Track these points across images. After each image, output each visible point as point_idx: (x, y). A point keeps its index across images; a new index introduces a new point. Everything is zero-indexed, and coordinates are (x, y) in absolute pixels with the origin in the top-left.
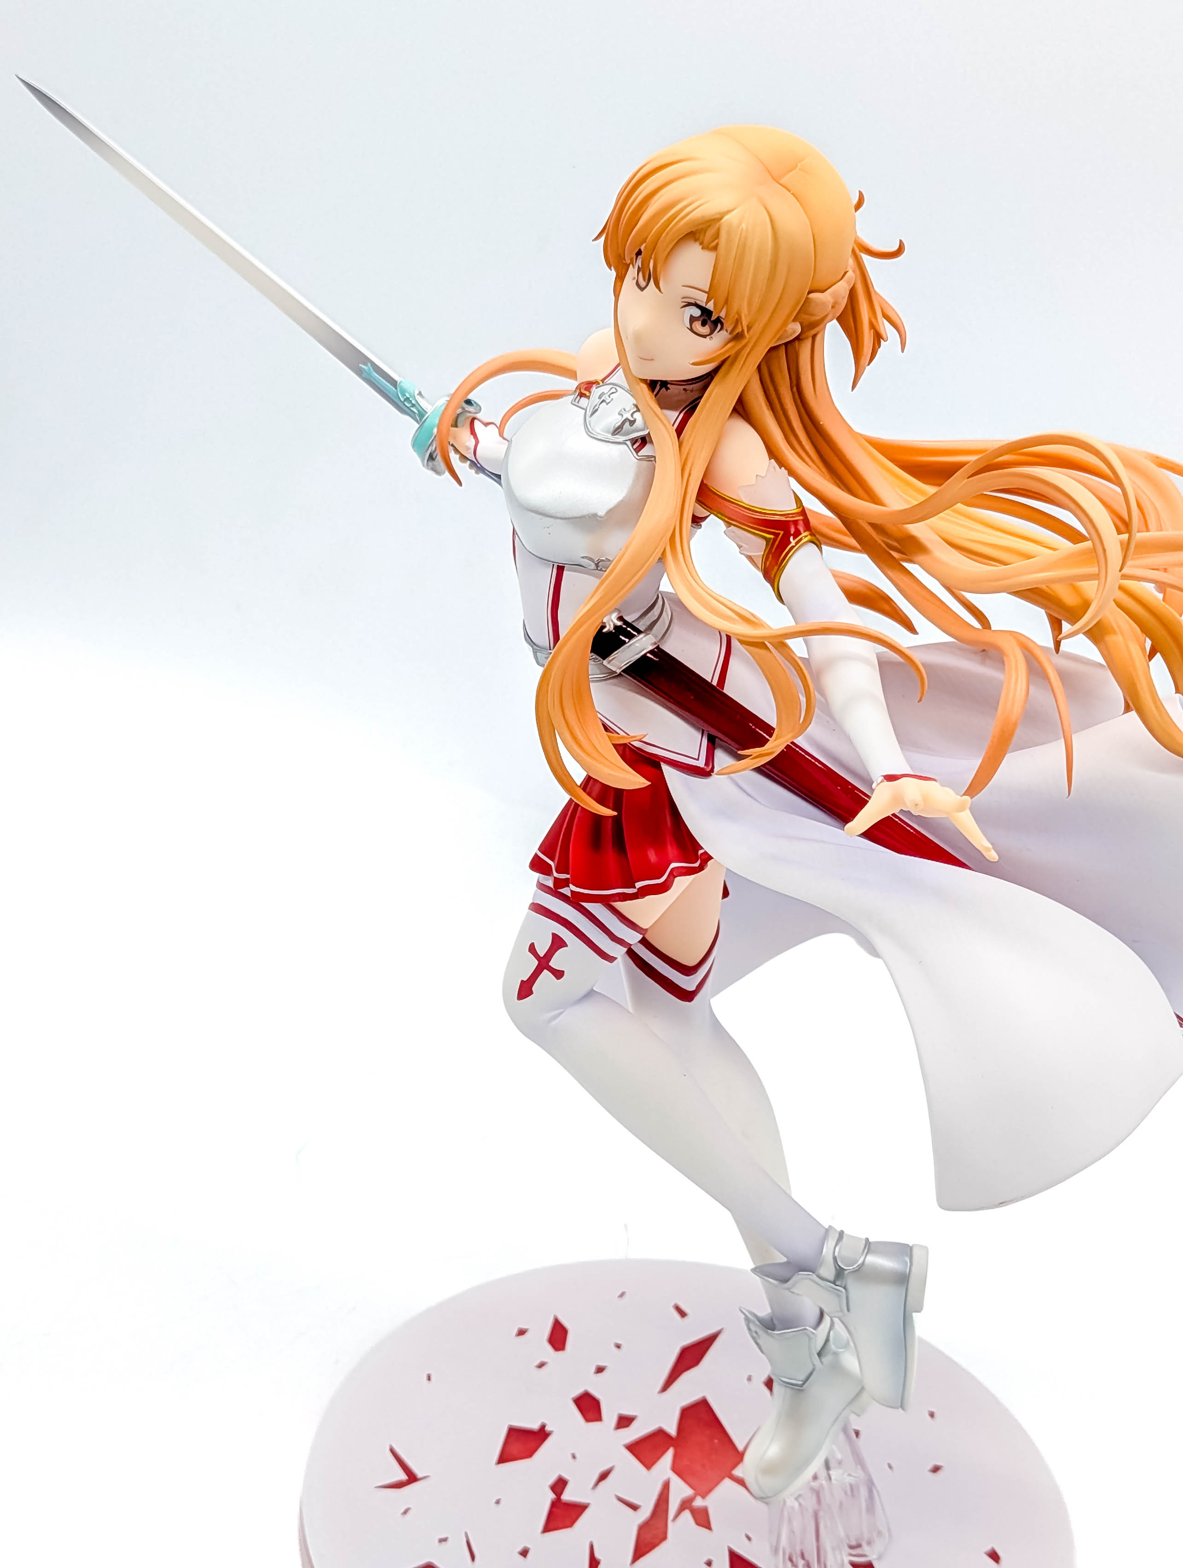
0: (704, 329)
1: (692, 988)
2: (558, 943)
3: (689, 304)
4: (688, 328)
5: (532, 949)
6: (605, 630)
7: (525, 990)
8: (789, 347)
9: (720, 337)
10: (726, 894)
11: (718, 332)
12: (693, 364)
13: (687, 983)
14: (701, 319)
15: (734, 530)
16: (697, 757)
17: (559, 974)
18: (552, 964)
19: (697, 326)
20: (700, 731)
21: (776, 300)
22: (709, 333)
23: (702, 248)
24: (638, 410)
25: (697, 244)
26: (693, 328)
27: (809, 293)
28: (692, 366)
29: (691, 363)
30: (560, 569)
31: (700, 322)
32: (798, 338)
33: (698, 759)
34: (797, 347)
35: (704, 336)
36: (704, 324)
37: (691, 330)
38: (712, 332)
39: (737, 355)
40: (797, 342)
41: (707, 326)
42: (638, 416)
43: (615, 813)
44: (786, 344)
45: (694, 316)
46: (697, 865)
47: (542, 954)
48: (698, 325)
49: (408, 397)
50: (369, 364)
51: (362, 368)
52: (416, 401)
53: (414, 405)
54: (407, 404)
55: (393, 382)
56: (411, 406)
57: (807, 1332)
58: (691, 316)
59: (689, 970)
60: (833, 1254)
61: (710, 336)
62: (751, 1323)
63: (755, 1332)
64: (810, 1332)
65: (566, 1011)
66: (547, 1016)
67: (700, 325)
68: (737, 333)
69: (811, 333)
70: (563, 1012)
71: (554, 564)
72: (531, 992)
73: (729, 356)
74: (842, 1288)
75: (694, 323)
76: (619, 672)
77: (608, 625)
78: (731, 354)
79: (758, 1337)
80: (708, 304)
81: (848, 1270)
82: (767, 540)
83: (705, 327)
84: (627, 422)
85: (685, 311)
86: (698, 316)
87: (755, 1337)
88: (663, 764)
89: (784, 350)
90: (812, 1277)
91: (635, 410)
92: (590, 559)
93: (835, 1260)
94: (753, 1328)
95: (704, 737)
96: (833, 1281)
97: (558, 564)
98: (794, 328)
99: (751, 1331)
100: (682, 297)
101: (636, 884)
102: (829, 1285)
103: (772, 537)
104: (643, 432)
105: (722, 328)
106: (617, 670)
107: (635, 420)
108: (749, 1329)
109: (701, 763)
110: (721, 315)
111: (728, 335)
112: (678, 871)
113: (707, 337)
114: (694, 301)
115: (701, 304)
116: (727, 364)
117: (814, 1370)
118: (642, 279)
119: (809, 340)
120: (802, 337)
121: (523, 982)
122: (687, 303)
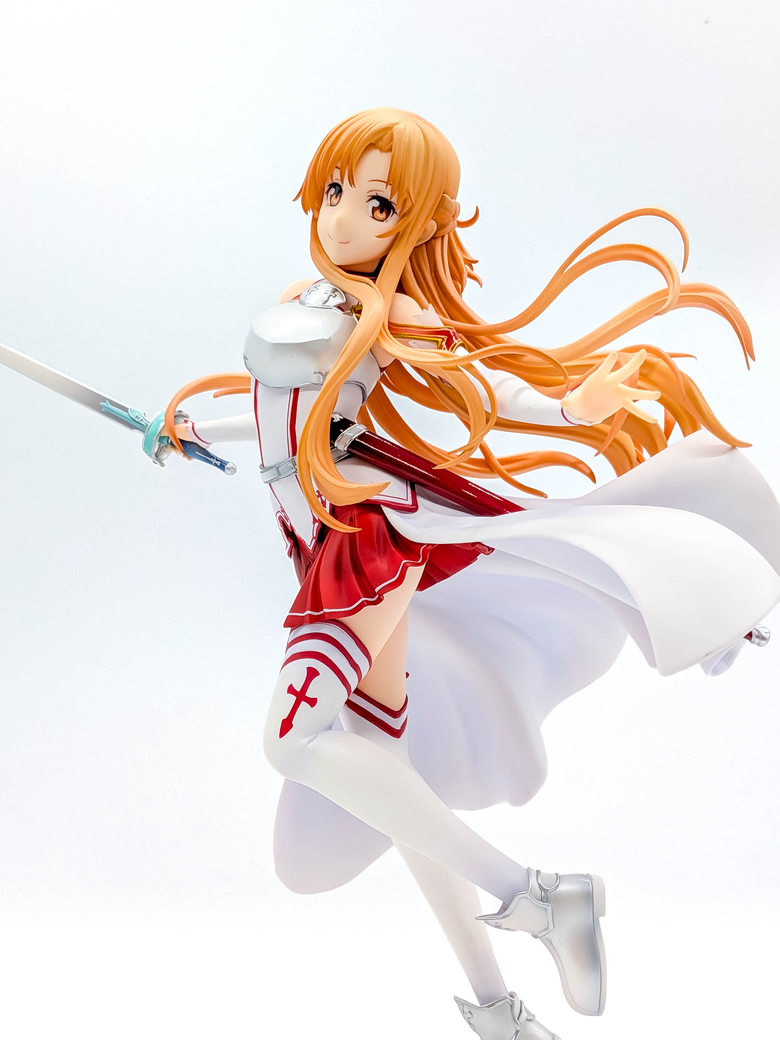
0: (380, 215)
1: (399, 728)
2: (312, 673)
3: (374, 197)
4: (371, 217)
5: (291, 690)
7: (286, 726)
8: (428, 244)
9: (392, 220)
10: (407, 675)
11: (391, 217)
12: (378, 237)
13: (396, 724)
14: (380, 208)
15: (415, 342)
16: (406, 499)
17: (312, 702)
18: (309, 694)
19: (378, 214)
20: (405, 483)
21: (427, 188)
22: (385, 218)
23: (381, 152)
25: (378, 150)
26: (375, 217)
27: (443, 194)
28: (376, 238)
29: (376, 236)
30: (296, 391)
31: (379, 211)
32: (434, 238)
33: (407, 500)
34: (433, 242)
35: (382, 221)
36: (381, 212)
37: (373, 217)
38: (387, 217)
39: (404, 231)
40: (433, 240)
41: (384, 212)
42: (336, 293)
43: (361, 529)
44: (426, 243)
46: (420, 561)
47: (298, 688)
48: (378, 213)
49: (137, 415)
50: (107, 401)
51: (102, 405)
52: (143, 417)
53: (142, 420)
54: (137, 420)
55: (126, 409)
56: (139, 421)
57: (508, 1000)
58: (373, 207)
59: (395, 714)
60: (538, 882)
61: (386, 220)
62: (464, 1006)
63: (469, 1012)
64: (510, 1000)
65: (318, 736)
66: (305, 740)
67: (379, 213)
68: (405, 213)
69: (441, 233)
70: (317, 736)
71: (291, 389)
72: (291, 726)
73: (399, 232)
74: (548, 903)
75: (376, 211)
76: (346, 449)
77: (335, 419)
78: (401, 230)
79: (471, 1016)
80: (386, 189)
81: (550, 891)
82: (437, 342)
83: (383, 214)
84: (331, 297)
85: (370, 204)
86: (379, 205)
87: (469, 1018)
88: (383, 506)
89: (425, 246)
90: (527, 896)
91: (335, 291)
92: (320, 373)
93: (540, 885)
94: (466, 1010)
95: (408, 486)
96: (541, 900)
97: (294, 388)
98: (433, 226)
99: (465, 1013)
100: (368, 191)
101: (376, 590)
102: (539, 902)
103: (440, 340)
104: (343, 301)
105: (394, 212)
106: (344, 447)
107: (336, 295)
108: (463, 1012)
109: (410, 502)
110: (394, 200)
111: (399, 216)
112: (408, 565)
113: (384, 221)
114: (376, 193)
115: (380, 194)
116: (397, 240)
117: (517, 1032)
118: (335, 199)
119: (440, 239)
120: (437, 236)
121: (284, 721)
122: (371, 197)
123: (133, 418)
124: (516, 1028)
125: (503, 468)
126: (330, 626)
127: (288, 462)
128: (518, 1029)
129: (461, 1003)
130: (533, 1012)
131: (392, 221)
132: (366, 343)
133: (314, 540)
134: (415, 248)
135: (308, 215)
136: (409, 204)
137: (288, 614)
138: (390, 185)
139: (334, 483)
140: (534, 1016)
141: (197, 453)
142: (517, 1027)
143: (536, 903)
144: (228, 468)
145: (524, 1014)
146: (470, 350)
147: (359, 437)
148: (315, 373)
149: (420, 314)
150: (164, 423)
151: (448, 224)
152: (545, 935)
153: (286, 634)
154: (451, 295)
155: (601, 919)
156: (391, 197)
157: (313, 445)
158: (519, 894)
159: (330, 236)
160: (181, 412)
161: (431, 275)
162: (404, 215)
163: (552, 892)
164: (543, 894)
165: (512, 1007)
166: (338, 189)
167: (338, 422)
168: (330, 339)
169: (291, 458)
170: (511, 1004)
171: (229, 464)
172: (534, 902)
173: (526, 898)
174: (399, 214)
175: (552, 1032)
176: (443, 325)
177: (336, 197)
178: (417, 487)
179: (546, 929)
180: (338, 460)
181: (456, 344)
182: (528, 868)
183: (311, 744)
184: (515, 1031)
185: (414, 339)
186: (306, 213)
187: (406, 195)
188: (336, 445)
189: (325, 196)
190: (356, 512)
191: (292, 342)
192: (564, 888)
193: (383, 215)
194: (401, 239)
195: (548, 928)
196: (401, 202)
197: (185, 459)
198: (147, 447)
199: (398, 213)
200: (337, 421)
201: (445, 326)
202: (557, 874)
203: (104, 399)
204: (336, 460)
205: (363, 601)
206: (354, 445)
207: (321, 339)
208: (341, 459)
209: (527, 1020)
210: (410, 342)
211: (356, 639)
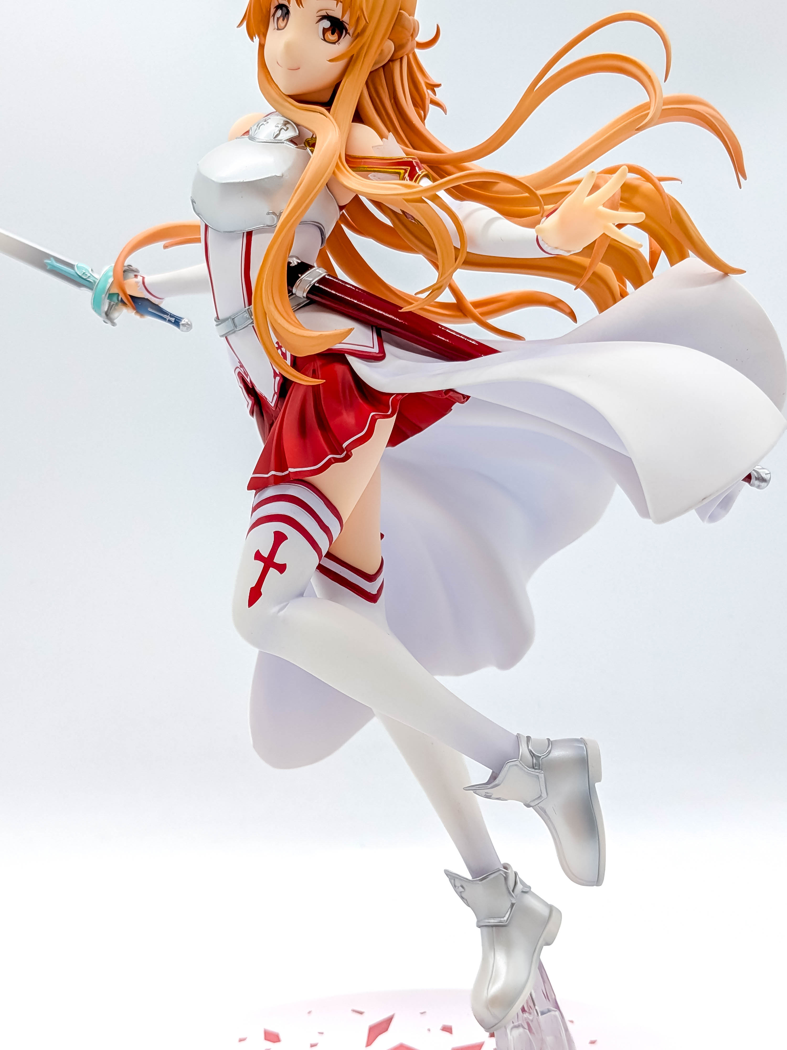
0: (332, 37)
1: (374, 592)
2: (280, 538)
3: (324, 17)
4: (322, 39)
5: (258, 556)
6: (291, 265)
7: (255, 595)
8: (386, 68)
9: (345, 42)
10: (382, 536)
11: (343, 38)
12: (330, 61)
13: (372, 588)
14: (331, 29)
15: (375, 175)
16: (372, 347)
17: (281, 568)
18: (277, 560)
19: (329, 36)
20: (370, 330)
21: (382, 4)
22: (337, 39)
24: (288, 123)
26: (326, 39)
27: (400, 10)
28: (328, 62)
29: (328, 60)
30: (249, 235)
31: (331, 32)
32: (392, 60)
33: (373, 348)
34: (391, 65)
35: (334, 43)
36: (333, 33)
37: (325, 40)
38: (339, 38)
39: (359, 54)
40: (391, 63)
41: (336, 33)
42: (288, 126)
43: (325, 381)
44: (383, 67)
45: (325, 27)
46: (389, 413)
47: (265, 554)
48: (329, 34)
49: (85, 272)
50: (52, 259)
51: (46, 262)
52: (90, 274)
53: (89, 277)
54: (84, 277)
55: (72, 266)
56: (87, 278)
57: (501, 872)
58: (324, 28)
59: (370, 578)
60: (529, 749)
61: (338, 43)
62: (456, 880)
63: (461, 886)
64: (504, 872)
65: (289, 604)
66: (276, 609)
67: (331, 34)
68: (358, 33)
69: (399, 54)
70: (287, 605)
71: (244, 233)
72: (260, 594)
73: (354, 55)
74: (541, 771)
75: (327, 33)
76: (305, 295)
77: (291, 263)
78: (355, 52)
79: (463, 890)
80: (337, 7)
81: (542, 757)
82: (399, 173)
83: (334, 35)
84: (283, 130)
85: (320, 25)
86: (329, 26)
87: (461, 892)
88: (348, 355)
89: (382, 70)
90: (517, 764)
91: (286, 123)
92: (274, 213)
93: (531, 752)
94: (458, 884)
95: (374, 332)
96: (532, 767)
97: (247, 231)
98: (390, 46)
99: (457, 887)
100: (317, 11)
101: (343, 445)
102: (530, 770)
103: (402, 171)
104: (295, 134)
105: (347, 33)
106: (303, 293)
107: (288, 128)
108: (455, 886)
109: (376, 350)
110: (346, 19)
111: (352, 37)
112: (377, 417)
113: (336, 44)
114: (326, 12)
115: (331, 13)
116: (352, 63)
117: (513, 905)
118: (282, 23)
119: (399, 60)
120: (394, 58)
121: (252, 589)
122: (321, 17)
123: (80, 275)
124: (511, 901)
125: (476, 311)
126: (297, 487)
127: (244, 312)
128: (514, 902)
129: (452, 877)
130: (528, 884)
131: (344, 44)
132: (322, 178)
133: (276, 396)
134: (371, 72)
135: (254, 42)
136: (362, 23)
137: (251, 475)
138: (341, 2)
139: (293, 332)
140: (530, 887)
141: (150, 310)
142: (512, 899)
143: (527, 770)
144: (183, 324)
145: (519, 887)
146: (434, 180)
147: (319, 282)
148: (268, 214)
149: (380, 144)
150: (113, 279)
151: (407, 43)
152: (538, 804)
153: (251, 497)
154: (413, 123)
155: (597, 785)
156: (343, 16)
157: (270, 291)
158: (510, 762)
159: (278, 62)
160: (130, 267)
161: (391, 101)
162: (358, 35)
163: (544, 759)
164: (534, 761)
165: (506, 879)
166: (284, 10)
167: (296, 265)
168: (283, 176)
169: (247, 308)
170: (505, 875)
171: (184, 320)
172: (526, 769)
173: (516, 765)
174: (353, 34)
175: (549, 903)
176: (405, 155)
177: (283, 20)
178: (383, 333)
179: (539, 797)
180: (297, 308)
181: (419, 175)
182: (518, 734)
183: (282, 613)
184: (509, 905)
185: (374, 172)
186: (252, 39)
187: (359, 13)
188: (294, 291)
189: (271, 19)
190: (319, 363)
191: (242, 181)
192: (557, 753)
193: (334, 37)
194: (355, 62)
195: (541, 796)
196: (354, 20)
197: (138, 317)
198: (96, 305)
199: (351, 35)
200: (294, 265)
201: (407, 156)
202: (549, 740)
203: (48, 256)
204: (296, 308)
205: (330, 459)
206: (314, 290)
207: (274, 176)
208: (300, 307)
209: (523, 892)
210: (369, 176)
211: (324, 499)
